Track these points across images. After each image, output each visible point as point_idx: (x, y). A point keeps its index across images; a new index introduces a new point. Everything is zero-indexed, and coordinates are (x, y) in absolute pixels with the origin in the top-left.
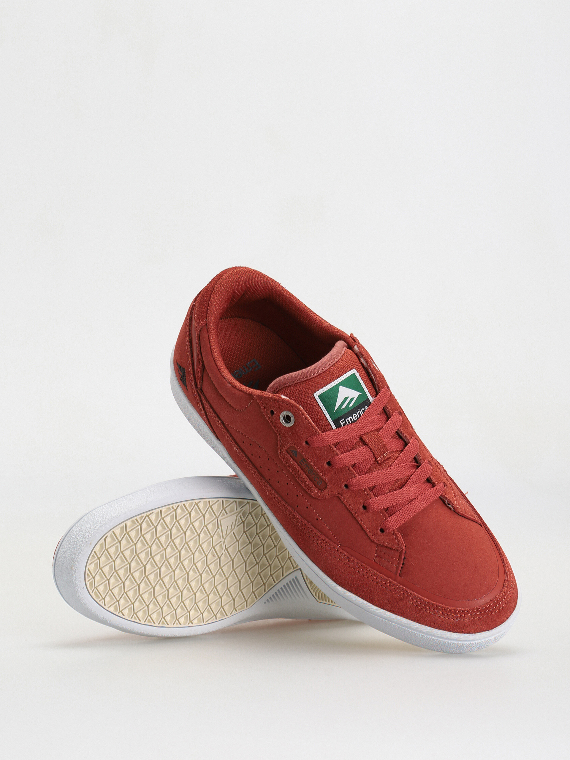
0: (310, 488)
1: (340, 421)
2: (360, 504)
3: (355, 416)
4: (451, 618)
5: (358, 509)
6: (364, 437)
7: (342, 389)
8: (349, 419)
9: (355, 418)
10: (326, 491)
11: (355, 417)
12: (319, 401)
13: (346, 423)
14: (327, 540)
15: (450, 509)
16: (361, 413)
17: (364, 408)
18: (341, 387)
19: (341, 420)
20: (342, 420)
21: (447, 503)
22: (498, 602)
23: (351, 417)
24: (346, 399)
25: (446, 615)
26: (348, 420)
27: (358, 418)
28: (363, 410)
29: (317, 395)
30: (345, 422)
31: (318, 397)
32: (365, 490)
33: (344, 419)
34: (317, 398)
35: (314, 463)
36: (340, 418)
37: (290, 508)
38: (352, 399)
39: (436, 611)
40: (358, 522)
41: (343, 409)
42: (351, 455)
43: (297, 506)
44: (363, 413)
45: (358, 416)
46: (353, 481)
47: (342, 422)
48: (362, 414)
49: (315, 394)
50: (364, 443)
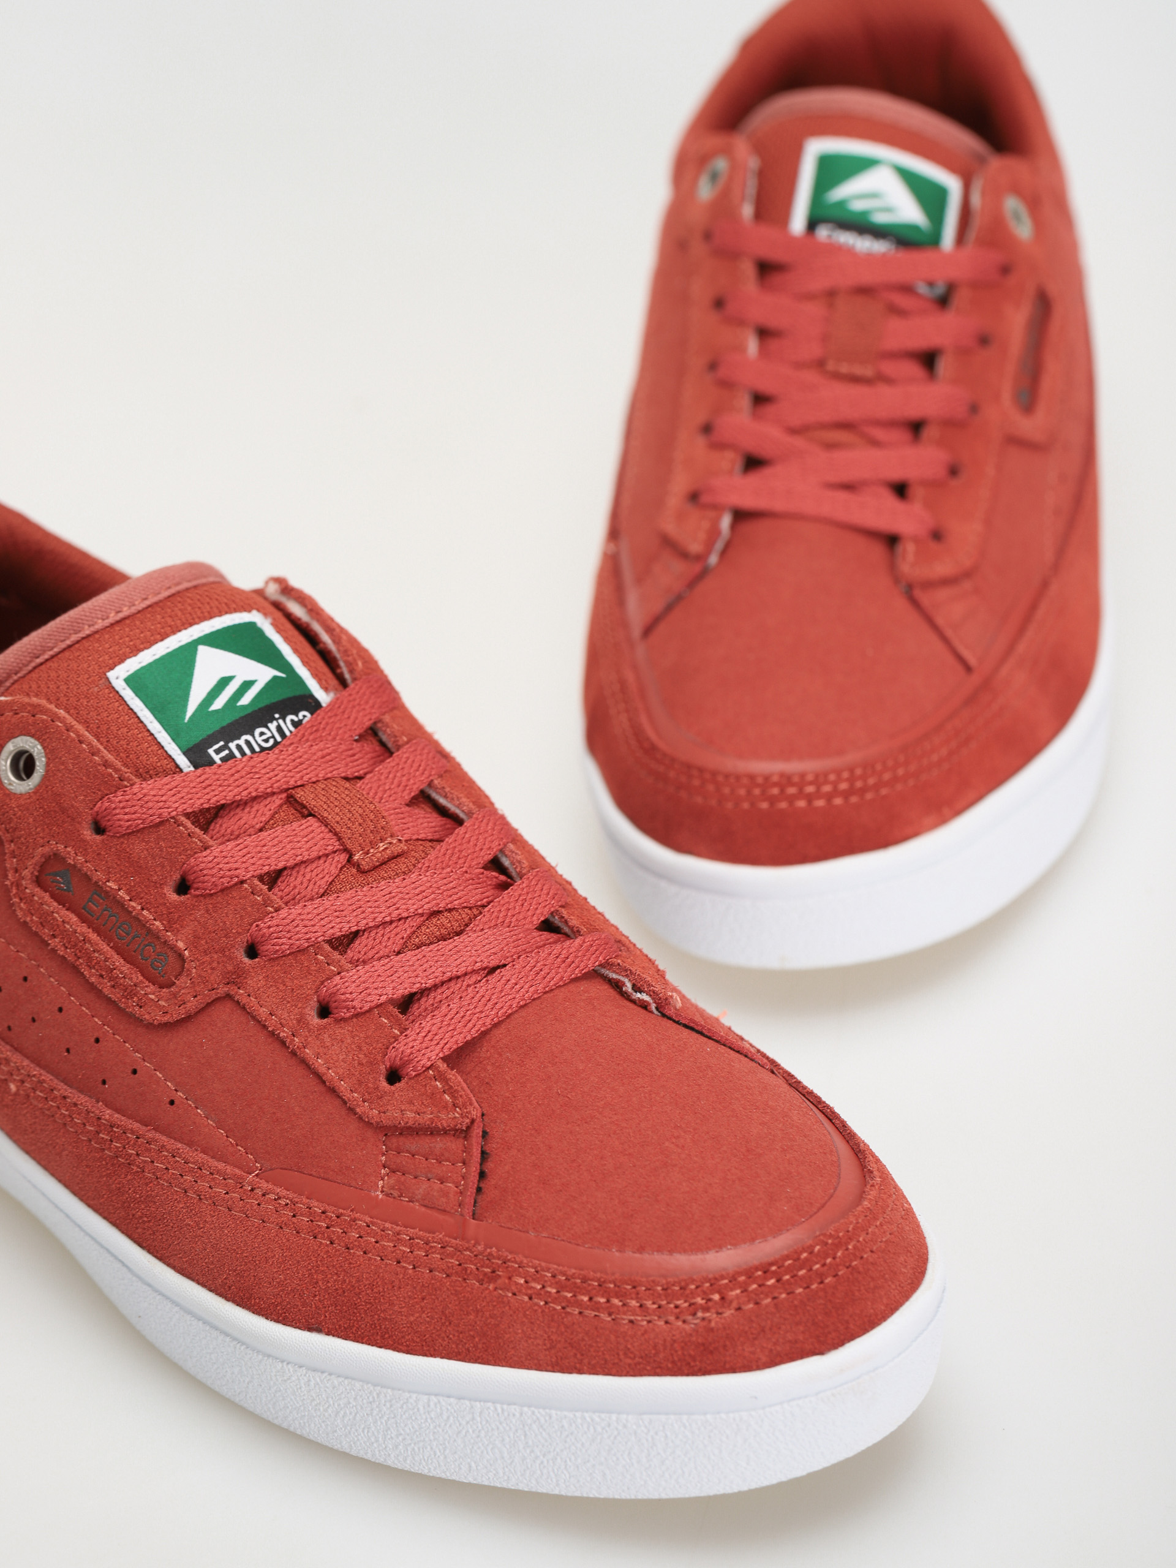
0: (130, 992)
1: (211, 751)
2: (307, 999)
3: (262, 734)
4: (672, 1318)
5: (301, 1020)
6: (299, 794)
7: (204, 653)
8: (241, 742)
9: (266, 741)
10: (183, 981)
11: (264, 737)
12: (128, 694)
13: (231, 756)
14: (214, 1163)
15: (644, 1006)
16: (288, 727)
17: (297, 716)
18: (203, 650)
19: (211, 747)
20: (216, 747)
21: (630, 990)
22: (839, 1243)
23: (249, 737)
24: (224, 682)
25: (654, 1310)
26: (239, 747)
27: (276, 743)
28: (292, 721)
29: (118, 676)
30: (227, 752)
31: (124, 684)
32: (316, 946)
33: (222, 743)
34: (120, 685)
35: (128, 892)
36: (210, 741)
37: (82, 1099)
38: (247, 685)
39: (616, 1301)
40: (304, 1063)
41: (216, 711)
42: (257, 846)
43: (104, 1082)
44: (292, 729)
45: (273, 737)
46: (268, 925)
47: (217, 752)
48: (291, 732)
49: (111, 675)
50: (305, 812)
